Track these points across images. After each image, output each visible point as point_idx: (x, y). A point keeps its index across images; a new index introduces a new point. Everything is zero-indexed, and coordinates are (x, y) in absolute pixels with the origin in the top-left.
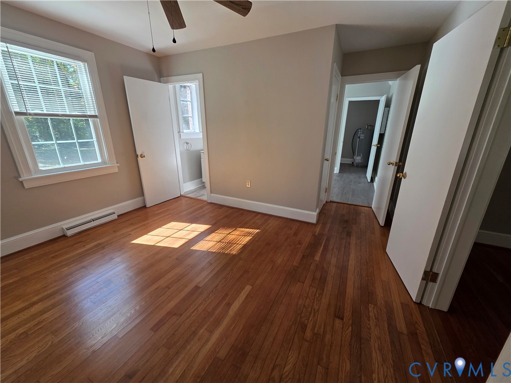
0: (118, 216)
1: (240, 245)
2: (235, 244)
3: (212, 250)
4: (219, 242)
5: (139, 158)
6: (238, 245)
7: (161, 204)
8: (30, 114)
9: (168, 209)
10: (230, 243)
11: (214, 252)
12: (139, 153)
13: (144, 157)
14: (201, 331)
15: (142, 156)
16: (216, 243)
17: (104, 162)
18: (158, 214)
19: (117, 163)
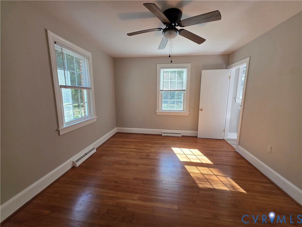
0: (182, 136)
1: (211, 187)
2: (210, 183)
3: (191, 175)
4: (202, 174)
5: (200, 111)
6: (210, 185)
7: (205, 139)
8: (164, 91)
9: (205, 143)
10: (207, 180)
11: (191, 176)
12: (200, 108)
13: (202, 110)
14: (138, 195)
15: (201, 110)
16: (200, 173)
17: (183, 110)
18: (199, 143)
19: (189, 111)
